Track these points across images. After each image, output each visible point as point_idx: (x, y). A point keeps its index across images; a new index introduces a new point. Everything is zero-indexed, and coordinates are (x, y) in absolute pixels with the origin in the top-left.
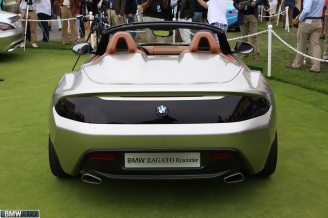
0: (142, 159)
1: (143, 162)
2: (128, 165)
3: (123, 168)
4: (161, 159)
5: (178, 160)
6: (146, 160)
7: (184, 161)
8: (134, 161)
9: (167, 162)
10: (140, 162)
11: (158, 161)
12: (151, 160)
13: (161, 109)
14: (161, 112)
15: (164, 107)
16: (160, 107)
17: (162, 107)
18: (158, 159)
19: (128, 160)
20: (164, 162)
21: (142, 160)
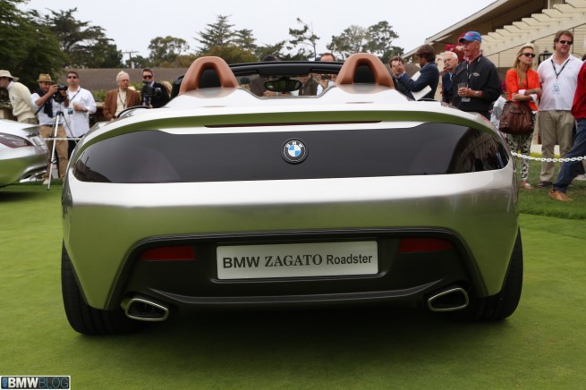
0: (253, 258)
1: (256, 265)
2: (224, 274)
3: (213, 281)
4: (294, 259)
5: (330, 259)
6: (263, 262)
7: (344, 261)
8: (236, 263)
9: (307, 264)
10: (250, 266)
11: (288, 263)
12: (273, 260)
13: (292, 149)
14: (292, 153)
15: (298, 144)
16: (291, 144)
17: (294, 143)
18: (288, 259)
19: (225, 263)
20: (301, 264)
21: (254, 262)
